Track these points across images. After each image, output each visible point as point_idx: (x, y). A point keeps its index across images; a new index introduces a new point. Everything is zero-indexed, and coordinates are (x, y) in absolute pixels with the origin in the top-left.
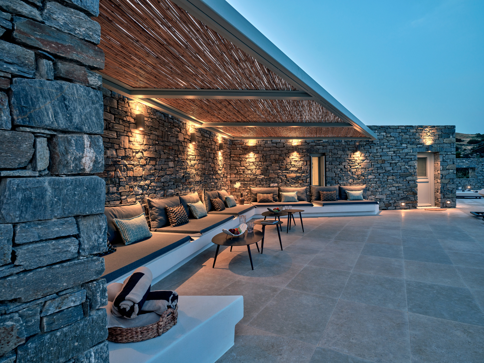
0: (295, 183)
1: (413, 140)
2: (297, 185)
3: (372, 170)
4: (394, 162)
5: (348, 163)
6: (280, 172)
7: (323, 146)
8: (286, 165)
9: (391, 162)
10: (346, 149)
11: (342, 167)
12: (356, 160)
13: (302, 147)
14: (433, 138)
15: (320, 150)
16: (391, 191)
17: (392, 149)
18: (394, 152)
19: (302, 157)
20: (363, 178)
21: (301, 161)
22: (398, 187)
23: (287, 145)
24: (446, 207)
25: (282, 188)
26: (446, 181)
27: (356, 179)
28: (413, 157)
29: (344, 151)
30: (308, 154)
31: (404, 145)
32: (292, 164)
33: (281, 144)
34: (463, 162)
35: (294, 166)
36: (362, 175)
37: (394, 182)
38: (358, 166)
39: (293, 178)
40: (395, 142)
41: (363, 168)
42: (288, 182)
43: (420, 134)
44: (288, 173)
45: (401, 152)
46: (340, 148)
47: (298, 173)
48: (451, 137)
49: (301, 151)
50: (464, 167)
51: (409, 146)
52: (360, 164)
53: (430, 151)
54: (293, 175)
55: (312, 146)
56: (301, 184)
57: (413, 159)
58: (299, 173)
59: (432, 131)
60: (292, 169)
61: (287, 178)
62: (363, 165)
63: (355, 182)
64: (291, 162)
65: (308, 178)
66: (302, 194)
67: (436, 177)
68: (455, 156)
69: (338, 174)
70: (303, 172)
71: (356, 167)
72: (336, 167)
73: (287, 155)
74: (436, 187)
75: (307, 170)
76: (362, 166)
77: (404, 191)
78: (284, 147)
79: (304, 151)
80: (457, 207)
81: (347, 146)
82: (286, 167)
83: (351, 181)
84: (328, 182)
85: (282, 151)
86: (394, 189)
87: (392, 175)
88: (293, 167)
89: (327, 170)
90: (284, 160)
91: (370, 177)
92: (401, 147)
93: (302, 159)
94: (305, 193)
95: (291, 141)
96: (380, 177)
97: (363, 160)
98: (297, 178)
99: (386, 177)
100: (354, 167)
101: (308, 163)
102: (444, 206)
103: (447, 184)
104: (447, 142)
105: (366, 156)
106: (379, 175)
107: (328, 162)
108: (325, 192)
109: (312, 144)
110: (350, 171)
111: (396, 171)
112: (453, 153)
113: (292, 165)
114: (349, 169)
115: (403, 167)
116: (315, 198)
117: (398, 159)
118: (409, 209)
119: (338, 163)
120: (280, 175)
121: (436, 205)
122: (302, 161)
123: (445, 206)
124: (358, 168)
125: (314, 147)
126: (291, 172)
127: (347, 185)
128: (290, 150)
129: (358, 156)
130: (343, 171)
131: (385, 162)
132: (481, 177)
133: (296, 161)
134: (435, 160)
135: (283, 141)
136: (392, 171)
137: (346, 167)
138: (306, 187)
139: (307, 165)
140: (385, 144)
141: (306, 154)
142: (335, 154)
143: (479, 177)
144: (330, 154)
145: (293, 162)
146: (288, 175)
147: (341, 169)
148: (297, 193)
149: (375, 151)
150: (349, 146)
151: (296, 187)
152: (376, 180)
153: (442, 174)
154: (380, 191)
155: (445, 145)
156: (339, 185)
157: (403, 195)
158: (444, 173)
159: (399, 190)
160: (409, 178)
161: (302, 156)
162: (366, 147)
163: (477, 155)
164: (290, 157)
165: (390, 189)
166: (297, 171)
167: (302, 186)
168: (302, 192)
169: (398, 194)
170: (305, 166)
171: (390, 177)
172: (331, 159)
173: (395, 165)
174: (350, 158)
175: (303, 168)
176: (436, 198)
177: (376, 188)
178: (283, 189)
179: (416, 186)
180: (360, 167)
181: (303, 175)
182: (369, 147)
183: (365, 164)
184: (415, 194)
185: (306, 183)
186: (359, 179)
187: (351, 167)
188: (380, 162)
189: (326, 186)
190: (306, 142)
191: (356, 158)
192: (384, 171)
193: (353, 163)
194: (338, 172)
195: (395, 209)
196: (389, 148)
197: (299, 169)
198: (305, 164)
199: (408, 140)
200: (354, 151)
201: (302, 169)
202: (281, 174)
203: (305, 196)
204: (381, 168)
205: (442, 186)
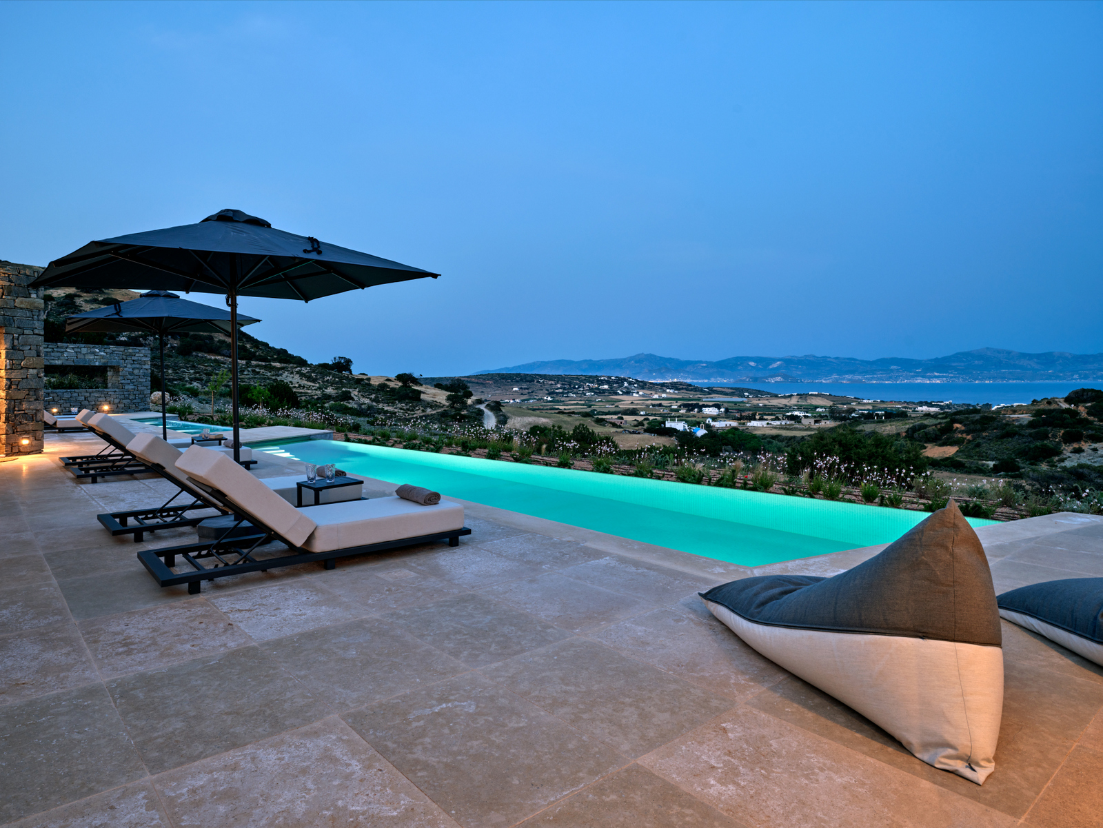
24: (20, 453)
26: (21, 395)
34: (94, 353)
48: (34, 296)
50: (97, 364)
68: (42, 338)
80: (45, 450)
103: (21, 401)
104: (22, 306)
112: (36, 331)
123: (15, 450)
132: (131, 387)
143: (127, 387)
153: (8, 379)
155: (19, 313)
158: (15, 374)
163: (155, 339)
205: (8, 405)
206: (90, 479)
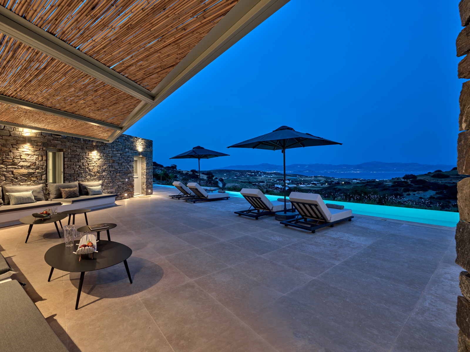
0: (26, 180)
1: (132, 147)
2: (29, 183)
3: (106, 168)
4: (120, 162)
5: (87, 161)
6: (3, 168)
7: (62, 142)
8: (14, 158)
9: (118, 162)
10: (85, 147)
11: (81, 164)
12: (93, 159)
13: (36, 139)
14: (142, 147)
15: (58, 146)
16: (118, 185)
17: (119, 152)
18: (121, 154)
19: (36, 151)
20: (99, 174)
21: (34, 155)
22: (123, 181)
23: (14, 134)
25: (8, 187)
26: (149, 177)
27: (93, 176)
28: (132, 159)
29: (82, 149)
30: (44, 148)
31: (127, 150)
32: (22, 157)
33: (5, 131)
35: (26, 161)
36: (98, 172)
37: (120, 178)
38: (95, 164)
39: (24, 175)
40: (121, 146)
41: (98, 166)
42: (16, 179)
43: (136, 143)
44: (15, 168)
45: (125, 155)
46: (79, 145)
47: (31, 168)
48: (151, 148)
49: (36, 144)
51: (130, 151)
52: (96, 163)
53: (141, 156)
54: (24, 171)
55: (49, 140)
56: (34, 181)
57: (132, 161)
58: (33, 169)
59: (142, 142)
60: (22, 164)
61: (14, 175)
62: (99, 163)
63: (92, 178)
64: (20, 156)
65: (44, 175)
66: (39, 192)
67: (142, 174)
69: (77, 171)
70: (38, 168)
71: (93, 165)
72: (75, 164)
73: (15, 146)
74: (143, 181)
75: (43, 166)
76: (98, 165)
77: (127, 184)
78: (10, 135)
79: (39, 144)
80: (153, 193)
81: (85, 145)
82: (13, 161)
83: (88, 177)
84: (67, 179)
85: (6, 140)
86: (120, 183)
87: (119, 173)
88: (24, 161)
89: (66, 166)
90: (11, 152)
91: (104, 174)
92: (125, 151)
93: (36, 153)
94: (42, 192)
95: (21, 129)
96: (111, 174)
97: (99, 159)
98: (29, 175)
99: (115, 174)
100: (91, 165)
101: (44, 158)
102: (147, 194)
104: (149, 151)
105: (101, 155)
106: (111, 172)
107: (67, 159)
108: (66, 189)
109: (49, 137)
110: (88, 168)
111: (121, 169)
113: (21, 159)
114: (87, 166)
115: (126, 167)
116: (55, 196)
117: (123, 160)
118: (129, 198)
119: (76, 160)
120: (3, 171)
121: (142, 193)
122: (36, 155)
124: (94, 166)
125: (52, 141)
126: (20, 168)
127: (85, 181)
128: (19, 140)
129: (95, 155)
130: (81, 168)
131: (115, 162)
133: (28, 155)
134: (142, 162)
135: (8, 127)
136: (119, 170)
137: (84, 164)
138: (41, 185)
139: (42, 160)
140: (115, 147)
141: (41, 147)
142: (73, 151)
144: (69, 151)
145: (23, 156)
146: (15, 171)
147: (80, 166)
148: (32, 193)
149: (108, 152)
150: (87, 145)
151: (28, 185)
152: (108, 176)
153: (146, 172)
154: (111, 185)
155: (148, 153)
156: (78, 181)
157: (126, 188)
158: (148, 171)
159: (123, 184)
160: (129, 175)
161: (37, 149)
162: (101, 148)
164: (19, 149)
165: (118, 184)
166: (29, 166)
167: (36, 184)
168: (38, 191)
169: (123, 187)
170: (40, 161)
171: (118, 174)
172: (70, 156)
173: (121, 164)
174: (88, 157)
175: (37, 164)
176: (143, 189)
177: (108, 183)
178: (11, 189)
179: (133, 181)
180: (97, 165)
181: (37, 171)
182: (103, 148)
183: (100, 162)
184: (133, 186)
185: (42, 180)
186: (95, 176)
187: (88, 164)
188: (111, 161)
189: (64, 182)
190: (42, 135)
191: (93, 157)
192: (114, 169)
193: (90, 161)
194: (77, 169)
195: (121, 199)
196: (118, 151)
197: (32, 165)
198: (40, 158)
199: (129, 146)
200: (91, 150)
201: (35, 165)
202: (5, 170)
203: (42, 195)
204: (112, 166)
205: (146, 180)
206: (193, 202)
